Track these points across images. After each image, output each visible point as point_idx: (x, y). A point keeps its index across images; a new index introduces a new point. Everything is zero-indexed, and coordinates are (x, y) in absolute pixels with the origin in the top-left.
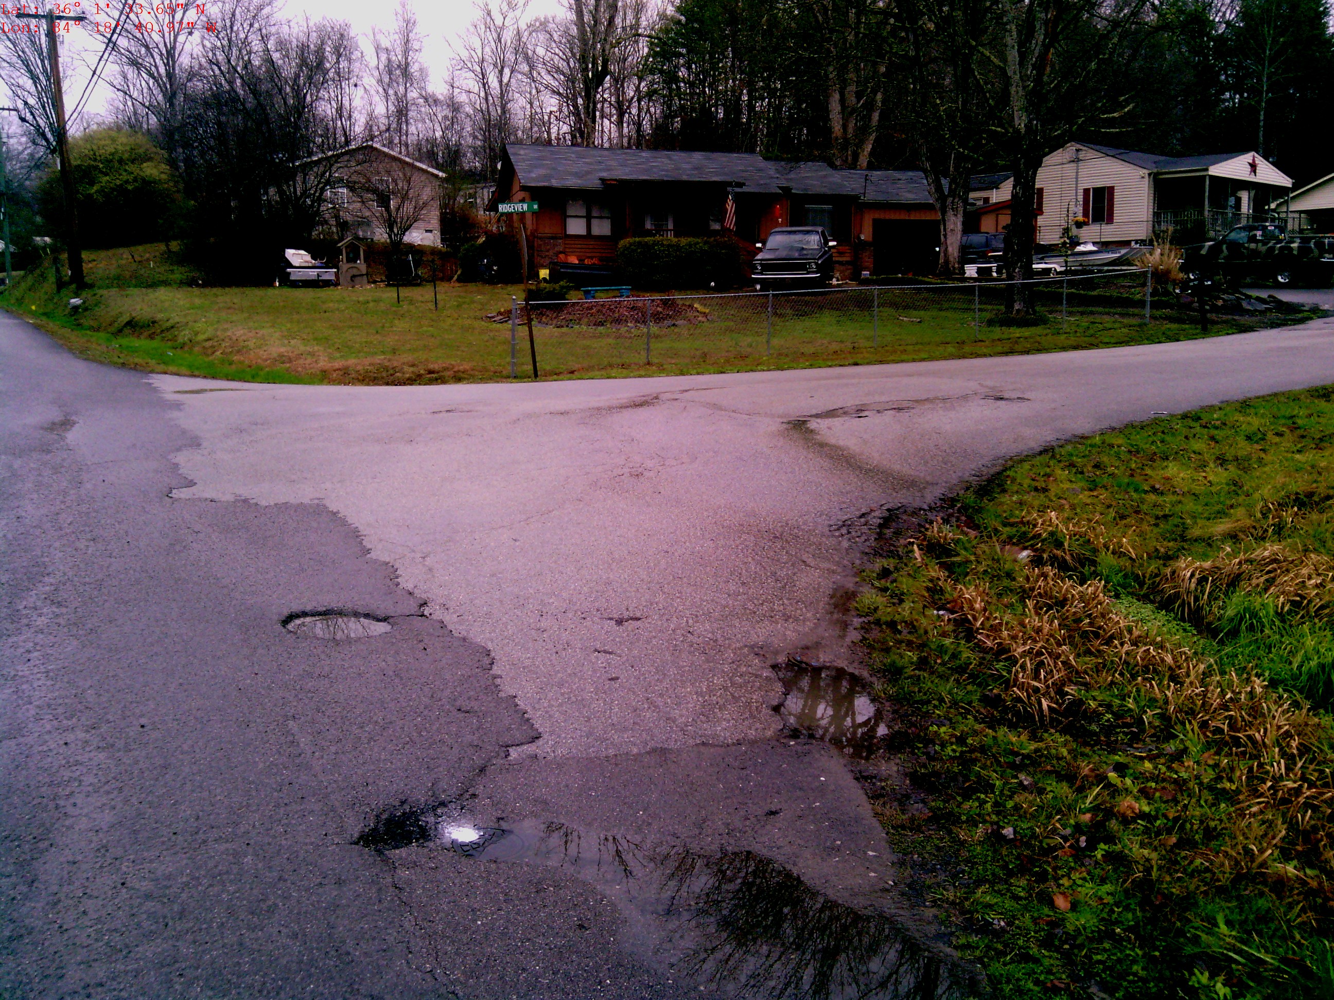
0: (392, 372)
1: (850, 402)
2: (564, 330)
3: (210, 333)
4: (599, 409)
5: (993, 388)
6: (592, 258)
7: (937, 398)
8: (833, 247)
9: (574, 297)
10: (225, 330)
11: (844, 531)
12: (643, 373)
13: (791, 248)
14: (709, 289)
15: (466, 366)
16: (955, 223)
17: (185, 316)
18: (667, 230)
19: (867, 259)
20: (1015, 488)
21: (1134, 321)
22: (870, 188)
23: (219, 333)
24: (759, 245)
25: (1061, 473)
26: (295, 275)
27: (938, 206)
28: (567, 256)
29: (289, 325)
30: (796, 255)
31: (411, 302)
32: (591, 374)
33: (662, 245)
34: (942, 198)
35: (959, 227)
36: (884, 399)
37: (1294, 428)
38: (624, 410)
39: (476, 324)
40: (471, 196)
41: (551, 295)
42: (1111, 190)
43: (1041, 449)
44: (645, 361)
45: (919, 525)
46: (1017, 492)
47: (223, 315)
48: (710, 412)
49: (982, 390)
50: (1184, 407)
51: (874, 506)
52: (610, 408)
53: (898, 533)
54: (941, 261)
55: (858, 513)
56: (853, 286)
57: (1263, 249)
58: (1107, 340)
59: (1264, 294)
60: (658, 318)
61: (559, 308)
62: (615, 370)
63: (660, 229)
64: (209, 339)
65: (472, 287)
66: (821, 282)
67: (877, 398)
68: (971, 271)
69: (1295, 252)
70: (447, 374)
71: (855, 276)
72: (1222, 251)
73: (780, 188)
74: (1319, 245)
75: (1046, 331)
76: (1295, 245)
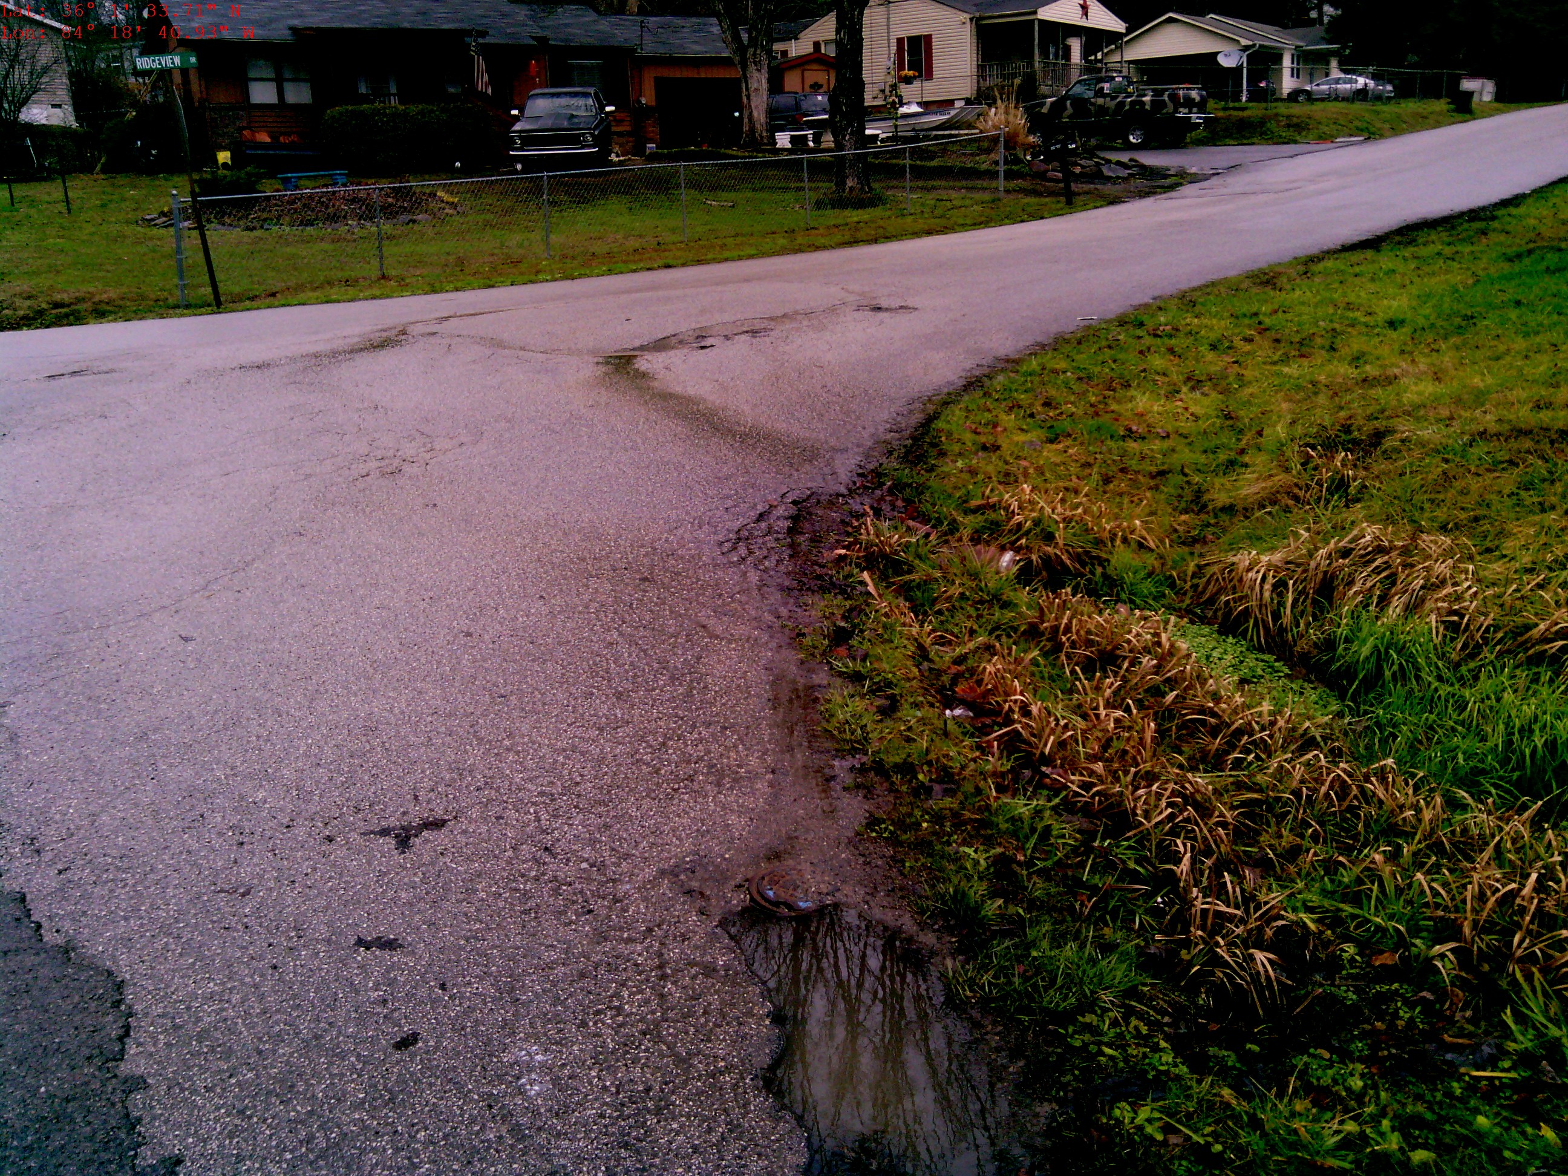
1: (685, 326)
2: (258, 233)
4: (316, 355)
5: (862, 294)
6: (289, 134)
7: (796, 313)
8: (611, 112)
9: (269, 189)
11: (743, 550)
12: (378, 293)
13: (557, 116)
14: (454, 173)
15: (113, 294)
16: (759, 81)
18: (390, 95)
19: (653, 130)
20: (956, 448)
21: (987, 196)
22: (648, 39)
24: (515, 112)
25: (1008, 420)
27: (737, 59)
28: (253, 132)
30: (566, 124)
31: (32, 203)
32: (302, 296)
33: (385, 115)
34: (741, 49)
35: (765, 85)
36: (727, 317)
37: (1263, 330)
38: (356, 356)
39: (128, 230)
40: (115, 59)
41: (234, 187)
42: (928, 38)
43: (963, 382)
44: (379, 273)
45: (843, 521)
46: (960, 454)
48: (488, 352)
49: (851, 298)
50: (1114, 308)
51: (773, 498)
52: (334, 354)
53: (816, 540)
54: (746, 128)
55: (753, 514)
56: (638, 165)
57: (1112, 104)
58: (961, 221)
59: (1124, 157)
60: (389, 212)
61: (249, 204)
62: (335, 289)
63: (379, 93)
65: (121, 179)
66: (601, 159)
67: (718, 318)
68: (783, 139)
69: (1148, 107)
70: (82, 306)
71: (639, 150)
72: (1066, 109)
73: (534, 38)
74: (1174, 97)
75: (888, 213)
76: (1147, 99)
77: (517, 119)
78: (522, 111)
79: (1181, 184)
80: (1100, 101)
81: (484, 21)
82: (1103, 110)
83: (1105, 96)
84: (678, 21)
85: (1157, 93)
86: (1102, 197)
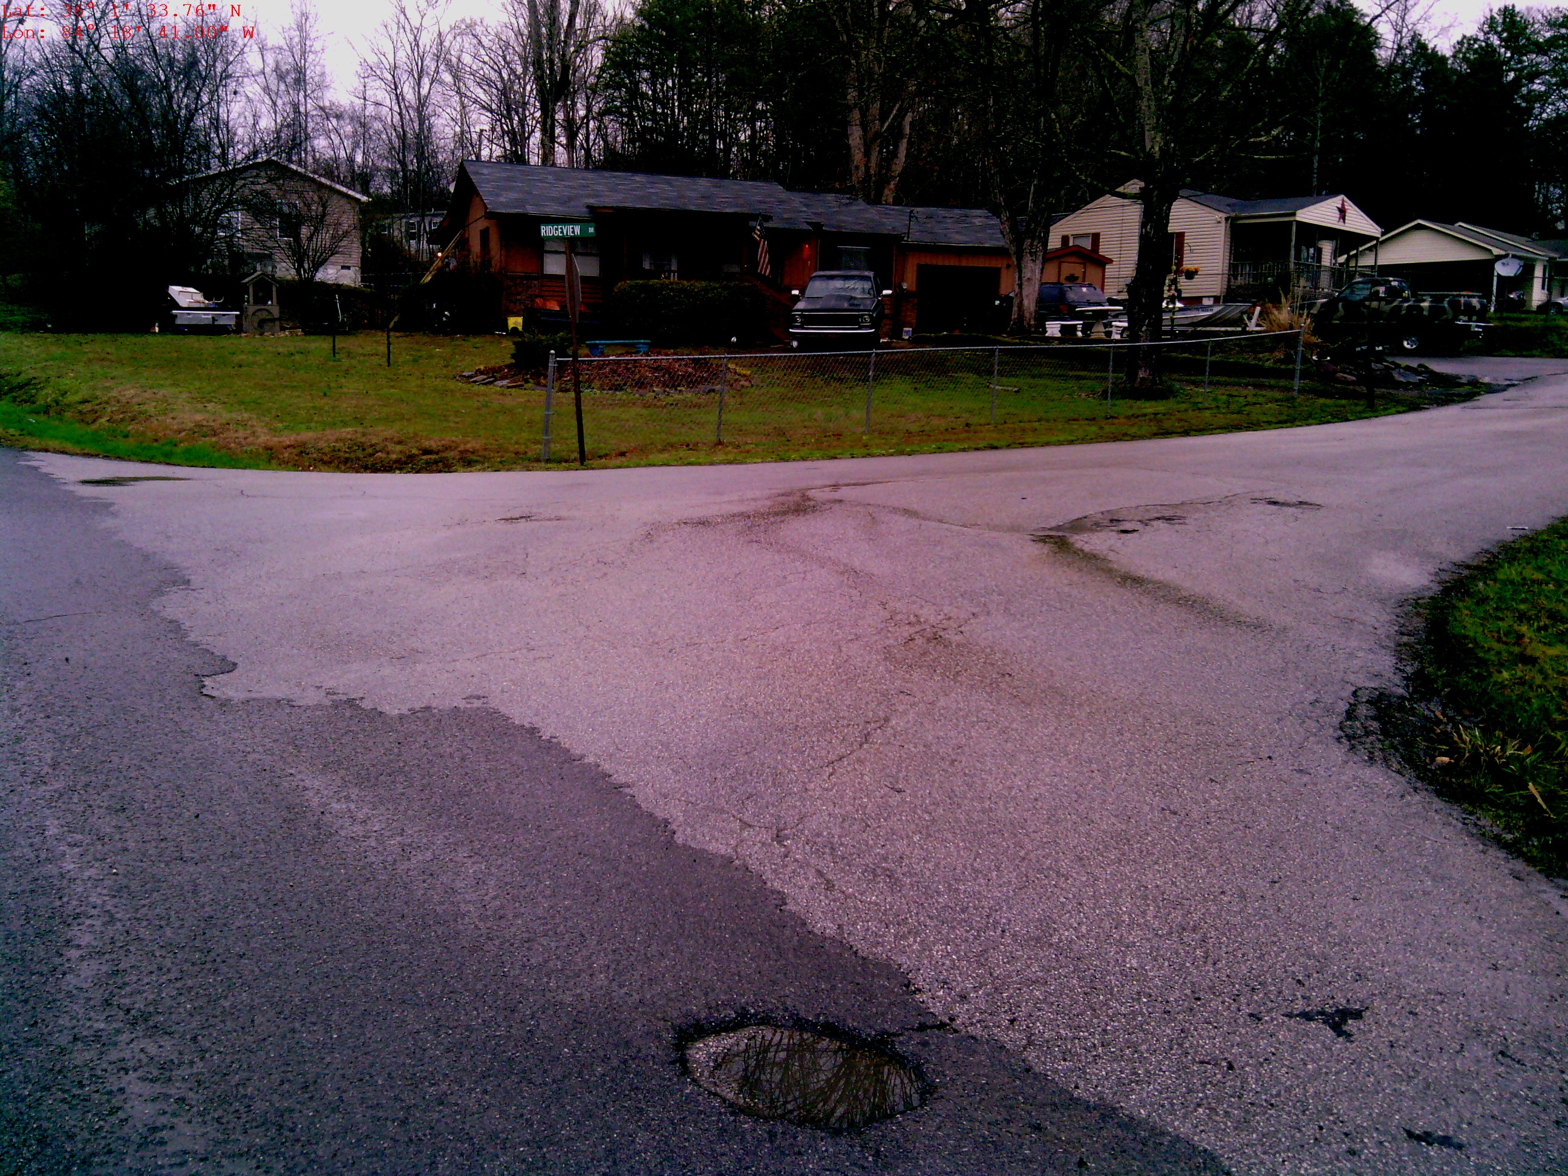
0: (370, 450)
3: (84, 393)
5: (1242, 487)
8: (887, 296)
10: (108, 389)
13: (840, 298)
14: (734, 348)
15: (475, 444)
16: (1032, 271)
17: (43, 369)
18: (670, 272)
19: (911, 316)
21: (1278, 395)
22: (915, 227)
23: (98, 393)
24: (795, 292)
26: (183, 318)
27: (1013, 249)
28: (544, 300)
29: (197, 384)
30: (846, 305)
31: (351, 355)
34: (1018, 241)
35: (1038, 275)
39: (452, 385)
42: (1182, 236)
44: (714, 439)
47: (96, 367)
48: (913, 523)
49: (1236, 491)
54: (1014, 316)
57: (1387, 308)
59: (1409, 363)
62: (682, 453)
63: (662, 269)
64: (85, 401)
66: (874, 341)
68: (1053, 328)
69: (1426, 313)
70: (450, 454)
71: (895, 334)
72: (1338, 310)
73: (808, 223)
74: (1454, 304)
75: (1183, 406)
76: (1425, 304)
77: (796, 299)
78: (803, 291)
79: (1479, 394)
80: (1375, 304)
81: (763, 206)
82: (1377, 312)
83: (1380, 299)
84: (941, 212)
85: (1437, 300)
86: (1399, 402)
